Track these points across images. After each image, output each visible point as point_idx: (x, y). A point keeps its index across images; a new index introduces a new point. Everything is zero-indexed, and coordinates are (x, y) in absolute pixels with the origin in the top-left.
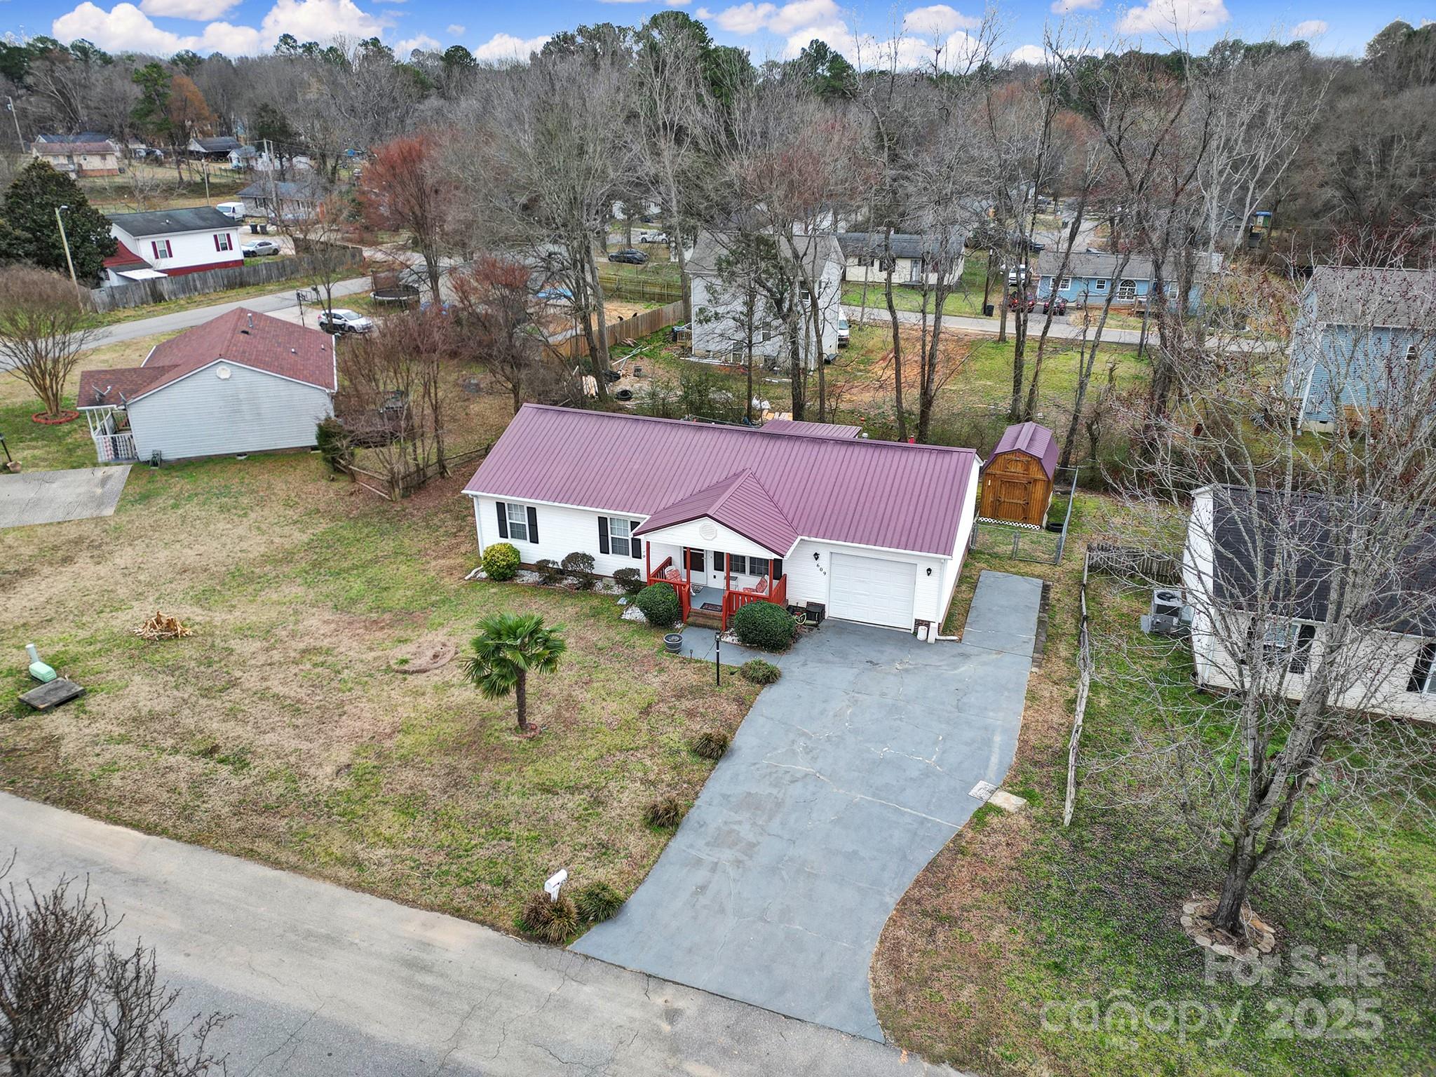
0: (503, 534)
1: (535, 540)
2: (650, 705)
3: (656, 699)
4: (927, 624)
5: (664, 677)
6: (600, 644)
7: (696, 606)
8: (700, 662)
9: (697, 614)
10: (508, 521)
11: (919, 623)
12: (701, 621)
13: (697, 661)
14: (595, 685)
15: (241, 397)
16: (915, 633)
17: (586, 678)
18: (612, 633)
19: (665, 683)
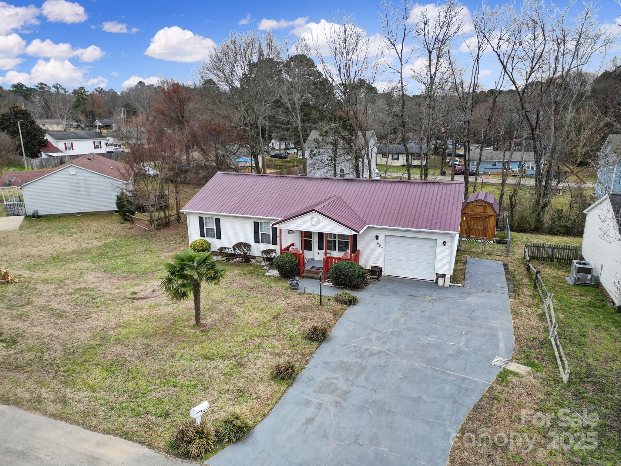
0: (202, 235)
1: (219, 237)
2: (279, 314)
3: (283, 311)
4: (444, 276)
5: (288, 301)
6: (251, 286)
7: (308, 267)
8: (310, 294)
9: (308, 271)
10: (205, 227)
11: (438, 276)
12: (310, 275)
13: (308, 294)
14: (246, 305)
15: (81, 184)
16: (437, 282)
17: (241, 301)
18: (258, 281)
19: (288, 304)
